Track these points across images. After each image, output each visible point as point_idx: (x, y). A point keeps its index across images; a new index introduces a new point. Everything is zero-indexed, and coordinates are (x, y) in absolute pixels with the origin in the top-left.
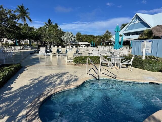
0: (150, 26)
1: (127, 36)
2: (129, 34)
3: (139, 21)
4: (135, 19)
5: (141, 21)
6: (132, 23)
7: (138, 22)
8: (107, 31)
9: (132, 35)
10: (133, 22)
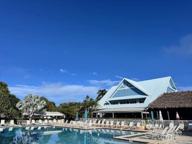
0: (146, 93)
1: (113, 105)
2: (116, 102)
3: (129, 87)
4: (122, 85)
5: (131, 88)
6: (118, 89)
7: (127, 88)
8: (88, 97)
9: (121, 104)
10: (120, 88)
